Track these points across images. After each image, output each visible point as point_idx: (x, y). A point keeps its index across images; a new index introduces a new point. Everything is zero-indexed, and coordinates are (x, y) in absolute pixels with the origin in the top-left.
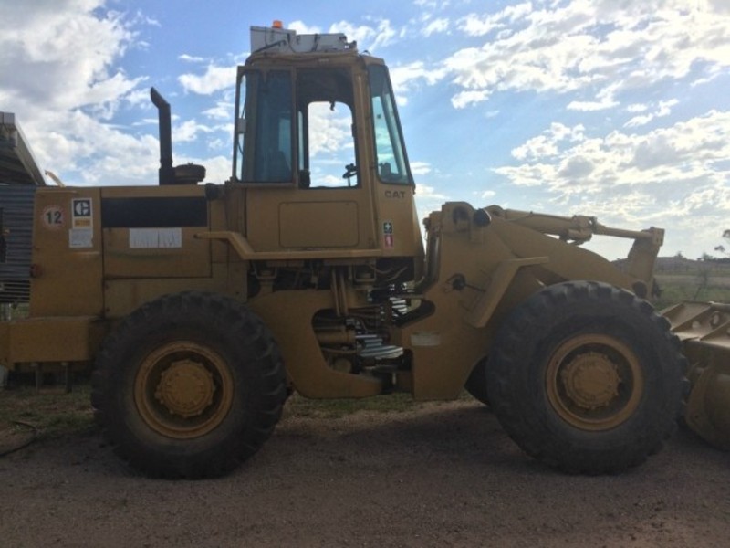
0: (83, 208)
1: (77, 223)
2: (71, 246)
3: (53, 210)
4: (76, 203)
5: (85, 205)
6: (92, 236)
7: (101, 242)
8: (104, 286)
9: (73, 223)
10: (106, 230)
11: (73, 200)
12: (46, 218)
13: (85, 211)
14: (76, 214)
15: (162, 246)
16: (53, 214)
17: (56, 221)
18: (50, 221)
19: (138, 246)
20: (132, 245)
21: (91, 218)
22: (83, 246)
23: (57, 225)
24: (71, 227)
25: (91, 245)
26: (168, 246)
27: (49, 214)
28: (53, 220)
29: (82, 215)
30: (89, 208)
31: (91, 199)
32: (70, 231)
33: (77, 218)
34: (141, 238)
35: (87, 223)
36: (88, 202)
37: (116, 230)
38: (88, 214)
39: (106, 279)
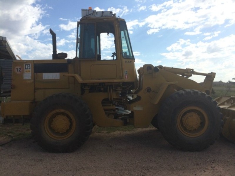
0: (28, 67)
1: (26, 71)
2: (24, 79)
3: (18, 67)
4: (26, 65)
5: (29, 66)
6: (31, 76)
7: (34, 78)
8: (35, 92)
9: (25, 72)
10: (35, 74)
11: (25, 64)
12: (16, 70)
13: (29, 68)
14: (26, 69)
15: (53, 78)
16: (18, 68)
17: (20, 71)
18: (17, 71)
19: (46, 79)
20: (44, 78)
21: (30, 70)
22: (28, 79)
23: (20, 72)
24: (24, 73)
25: (31, 78)
26: (55, 79)
27: (17, 69)
28: (19, 70)
29: (28, 69)
30: (30, 67)
31: (30, 64)
32: (24, 74)
34: (47, 76)
35: (29, 71)
36: (30, 65)
37: (39, 74)
38: (30, 69)
39: (35, 89)
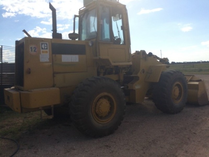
0: (45, 46)
1: (43, 52)
2: (41, 61)
3: (33, 46)
4: (42, 44)
5: (46, 45)
6: (49, 57)
7: (52, 60)
8: (54, 76)
9: (41, 52)
10: (54, 55)
11: (41, 43)
12: (30, 50)
13: (46, 48)
14: (42, 49)
15: (72, 61)
16: (33, 48)
17: (35, 51)
18: (32, 51)
19: (65, 61)
20: (63, 61)
21: (48, 50)
22: (45, 61)
23: (35, 52)
24: (40, 54)
25: (48, 61)
26: (74, 61)
27: (31, 48)
28: (33, 50)
29: (45, 49)
30: (47, 46)
31: (48, 43)
32: (40, 55)
33: (43, 50)
34: (66, 58)
35: (47, 52)
36: (47, 44)
37: (58, 56)
38: (47, 49)
39: (54, 74)
